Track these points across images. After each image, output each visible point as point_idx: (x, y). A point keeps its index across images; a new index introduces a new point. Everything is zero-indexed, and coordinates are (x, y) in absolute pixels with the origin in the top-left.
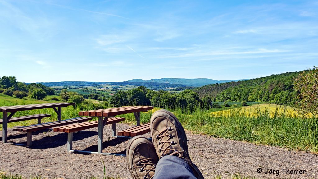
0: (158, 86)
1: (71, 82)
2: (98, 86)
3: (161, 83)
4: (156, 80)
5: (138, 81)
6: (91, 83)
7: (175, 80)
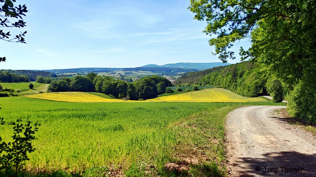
0: (170, 71)
1: (87, 68)
2: (110, 72)
3: (174, 68)
4: (171, 65)
5: (152, 67)
6: (105, 69)
7: (190, 64)
